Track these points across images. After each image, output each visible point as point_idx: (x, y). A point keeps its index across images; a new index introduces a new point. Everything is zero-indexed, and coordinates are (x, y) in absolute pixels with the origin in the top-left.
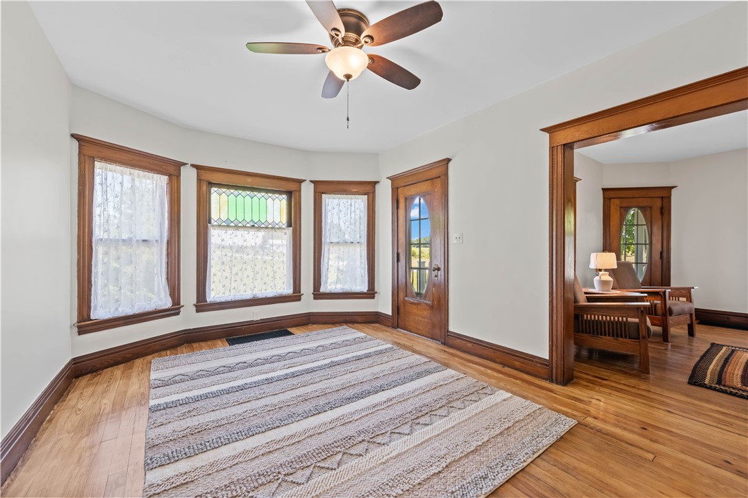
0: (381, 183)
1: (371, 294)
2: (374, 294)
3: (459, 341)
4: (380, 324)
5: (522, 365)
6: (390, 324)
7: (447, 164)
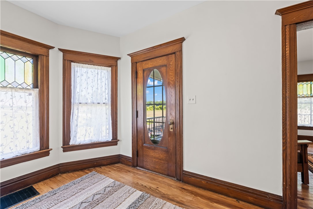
0: (122, 59)
1: (114, 142)
2: (117, 142)
3: (193, 178)
4: (122, 163)
5: (255, 199)
6: (131, 164)
7: (182, 42)
